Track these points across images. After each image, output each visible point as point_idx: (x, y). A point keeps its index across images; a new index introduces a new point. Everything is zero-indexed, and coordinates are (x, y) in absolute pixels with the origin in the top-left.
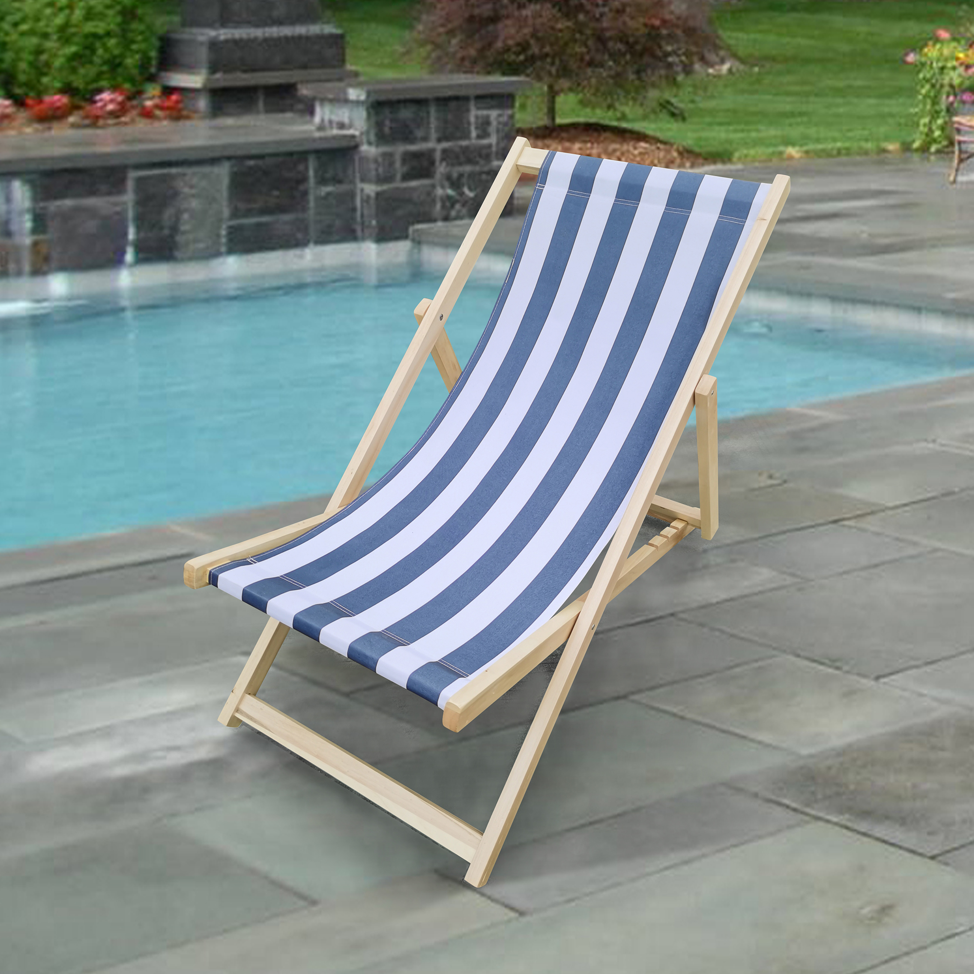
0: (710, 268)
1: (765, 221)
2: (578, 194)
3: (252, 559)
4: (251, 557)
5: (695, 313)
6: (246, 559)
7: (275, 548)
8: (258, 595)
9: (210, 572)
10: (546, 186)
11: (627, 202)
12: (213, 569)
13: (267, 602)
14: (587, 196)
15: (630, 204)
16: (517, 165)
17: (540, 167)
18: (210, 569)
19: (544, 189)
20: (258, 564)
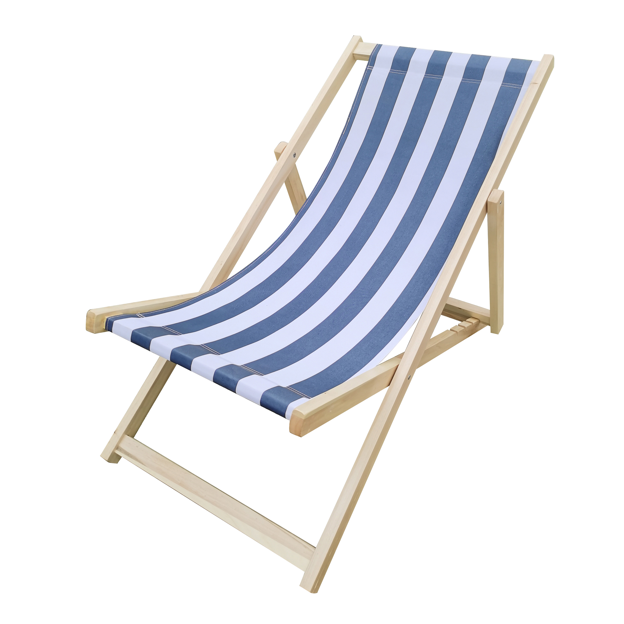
0: (496, 119)
1: (536, 84)
2: (398, 72)
3: (141, 315)
4: (140, 314)
5: (485, 151)
6: (136, 314)
7: (159, 310)
8: (145, 336)
9: (107, 319)
10: (374, 67)
11: (434, 76)
12: (110, 317)
13: (151, 340)
14: (404, 73)
15: (435, 77)
16: (353, 54)
17: (370, 55)
18: (107, 317)
19: (373, 69)
20: (145, 318)
